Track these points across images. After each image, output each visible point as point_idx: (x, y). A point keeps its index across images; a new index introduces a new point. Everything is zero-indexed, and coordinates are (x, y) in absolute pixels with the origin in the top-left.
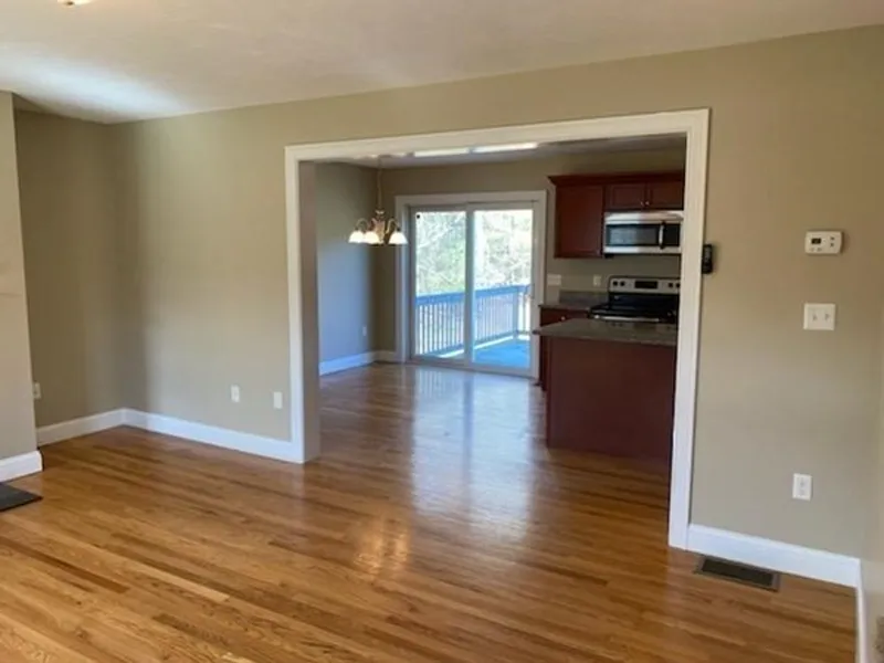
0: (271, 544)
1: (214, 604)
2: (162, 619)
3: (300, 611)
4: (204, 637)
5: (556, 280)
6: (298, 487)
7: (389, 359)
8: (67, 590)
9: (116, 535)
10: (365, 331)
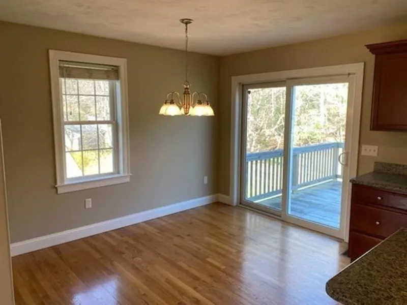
5: (371, 151)
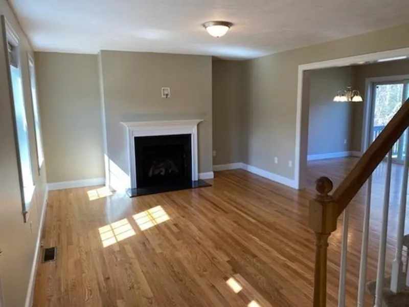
0: (276, 211)
1: (251, 222)
2: (235, 222)
3: (276, 230)
4: (245, 229)
6: (296, 198)
7: (357, 155)
8: (213, 209)
9: (229, 199)
10: (345, 142)
